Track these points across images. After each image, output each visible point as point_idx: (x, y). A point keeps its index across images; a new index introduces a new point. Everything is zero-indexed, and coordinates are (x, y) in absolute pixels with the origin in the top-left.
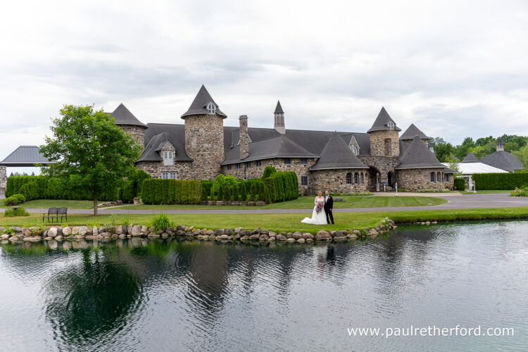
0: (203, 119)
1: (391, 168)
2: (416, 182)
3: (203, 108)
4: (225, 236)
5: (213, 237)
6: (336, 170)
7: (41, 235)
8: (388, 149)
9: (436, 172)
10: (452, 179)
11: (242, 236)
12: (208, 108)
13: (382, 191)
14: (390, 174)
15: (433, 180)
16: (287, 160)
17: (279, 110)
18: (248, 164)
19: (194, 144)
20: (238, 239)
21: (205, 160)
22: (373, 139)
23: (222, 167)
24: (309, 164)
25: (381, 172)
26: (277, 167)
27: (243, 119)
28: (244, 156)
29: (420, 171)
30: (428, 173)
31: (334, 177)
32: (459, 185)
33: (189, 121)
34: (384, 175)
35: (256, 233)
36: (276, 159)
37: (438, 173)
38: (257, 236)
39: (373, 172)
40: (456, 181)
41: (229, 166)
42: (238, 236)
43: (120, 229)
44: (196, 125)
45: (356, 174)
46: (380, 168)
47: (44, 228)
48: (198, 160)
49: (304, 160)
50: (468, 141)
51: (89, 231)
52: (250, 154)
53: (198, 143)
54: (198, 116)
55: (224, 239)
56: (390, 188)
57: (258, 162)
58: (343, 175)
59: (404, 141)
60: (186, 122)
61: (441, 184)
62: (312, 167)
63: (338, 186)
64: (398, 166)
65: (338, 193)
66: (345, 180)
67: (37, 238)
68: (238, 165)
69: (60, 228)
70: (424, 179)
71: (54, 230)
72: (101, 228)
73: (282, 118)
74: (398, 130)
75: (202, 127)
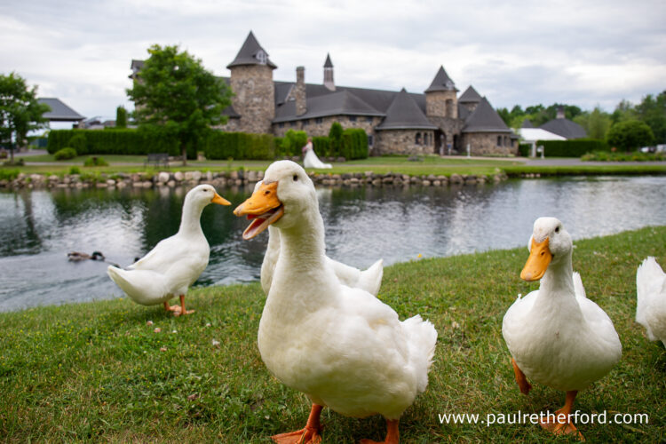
0: (253, 70)
1: (456, 131)
2: (482, 147)
3: (251, 57)
4: (355, 180)
5: (340, 181)
6: (404, 130)
7: (151, 180)
8: (449, 111)
9: (503, 136)
10: (516, 145)
11: (374, 179)
12: (258, 57)
13: (446, 154)
14: (455, 137)
15: (499, 144)
16: (353, 118)
17: (328, 63)
18: (306, 121)
19: (242, 97)
20: (370, 183)
21: (254, 116)
22: (430, 100)
23: (273, 124)
24: (375, 122)
25: (447, 134)
26: (342, 124)
27: (300, 72)
28: (301, 112)
29: (487, 134)
30: (495, 137)
31: (402, 137)
32: (524, 151)
33: (235, 71)
34: (450, 138)
35: (389, 176)
36: (341, 115)
37: (505, 138)
38: (391, 179)
39: (439, 133)
40: (521, 147)
41: (282, 124)
42: (369, 179)
43: (235, 175)
44: (244, 76)
45: (426, 135)
46: (446, 130)
47: (154, 173)
48: (246, 117)
49: (370, 118)
50: (517, 109)
51: (204, 176)
52: (308, 109)
53: (247, 97)
54: (247, 66)
55: (354, 183)
56: (455, 152)
57: (319, 120)
58: (412, 135)
59: (462, 103)
60: (232, 73)
61: (506, 149)
62: (379, 125)
63: (406, 147)
64: (464, 128)
65: (406, 154)
66: (414, 140)
67: (147, 184)
68: (293, 123)
69: (172, 174)
70: (490, 143)
71: (164, 176)
72: (216, 174)
73: (332, 72)
74: (456, 91)
75: (250, 78)
